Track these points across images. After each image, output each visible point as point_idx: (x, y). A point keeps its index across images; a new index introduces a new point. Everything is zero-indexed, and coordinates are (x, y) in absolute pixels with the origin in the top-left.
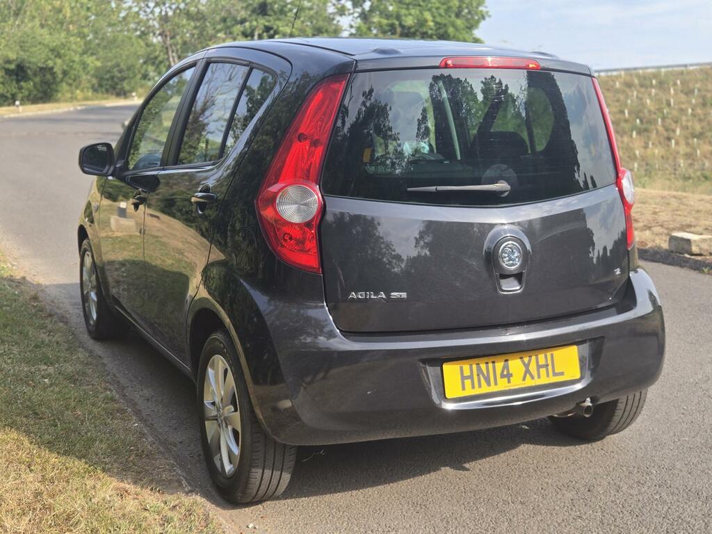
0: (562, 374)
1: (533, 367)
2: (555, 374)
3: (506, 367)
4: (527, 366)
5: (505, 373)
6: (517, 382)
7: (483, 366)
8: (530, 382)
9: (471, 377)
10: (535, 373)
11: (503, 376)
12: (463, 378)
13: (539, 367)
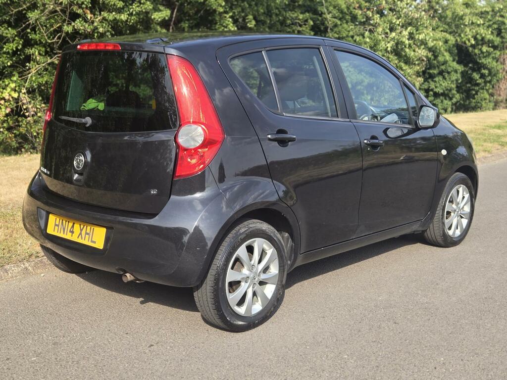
0: (95, 242)
1: (84, 232)
2: (92, 242)
3: (73, 226)
4: (81, 230)
5: (72, 230)
6: (74, 238)
7: (64, 222)
8: (80, 241)
9: (58, 226)
10: (83, 236)
11: (70, 232)
12: (56, 225)
13: (86, 233)
